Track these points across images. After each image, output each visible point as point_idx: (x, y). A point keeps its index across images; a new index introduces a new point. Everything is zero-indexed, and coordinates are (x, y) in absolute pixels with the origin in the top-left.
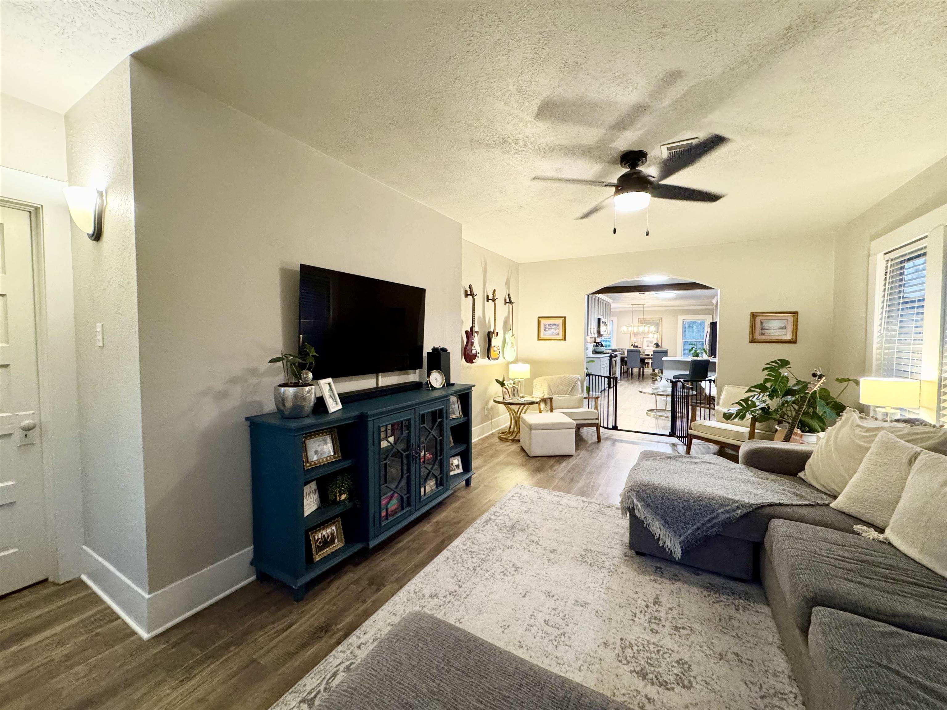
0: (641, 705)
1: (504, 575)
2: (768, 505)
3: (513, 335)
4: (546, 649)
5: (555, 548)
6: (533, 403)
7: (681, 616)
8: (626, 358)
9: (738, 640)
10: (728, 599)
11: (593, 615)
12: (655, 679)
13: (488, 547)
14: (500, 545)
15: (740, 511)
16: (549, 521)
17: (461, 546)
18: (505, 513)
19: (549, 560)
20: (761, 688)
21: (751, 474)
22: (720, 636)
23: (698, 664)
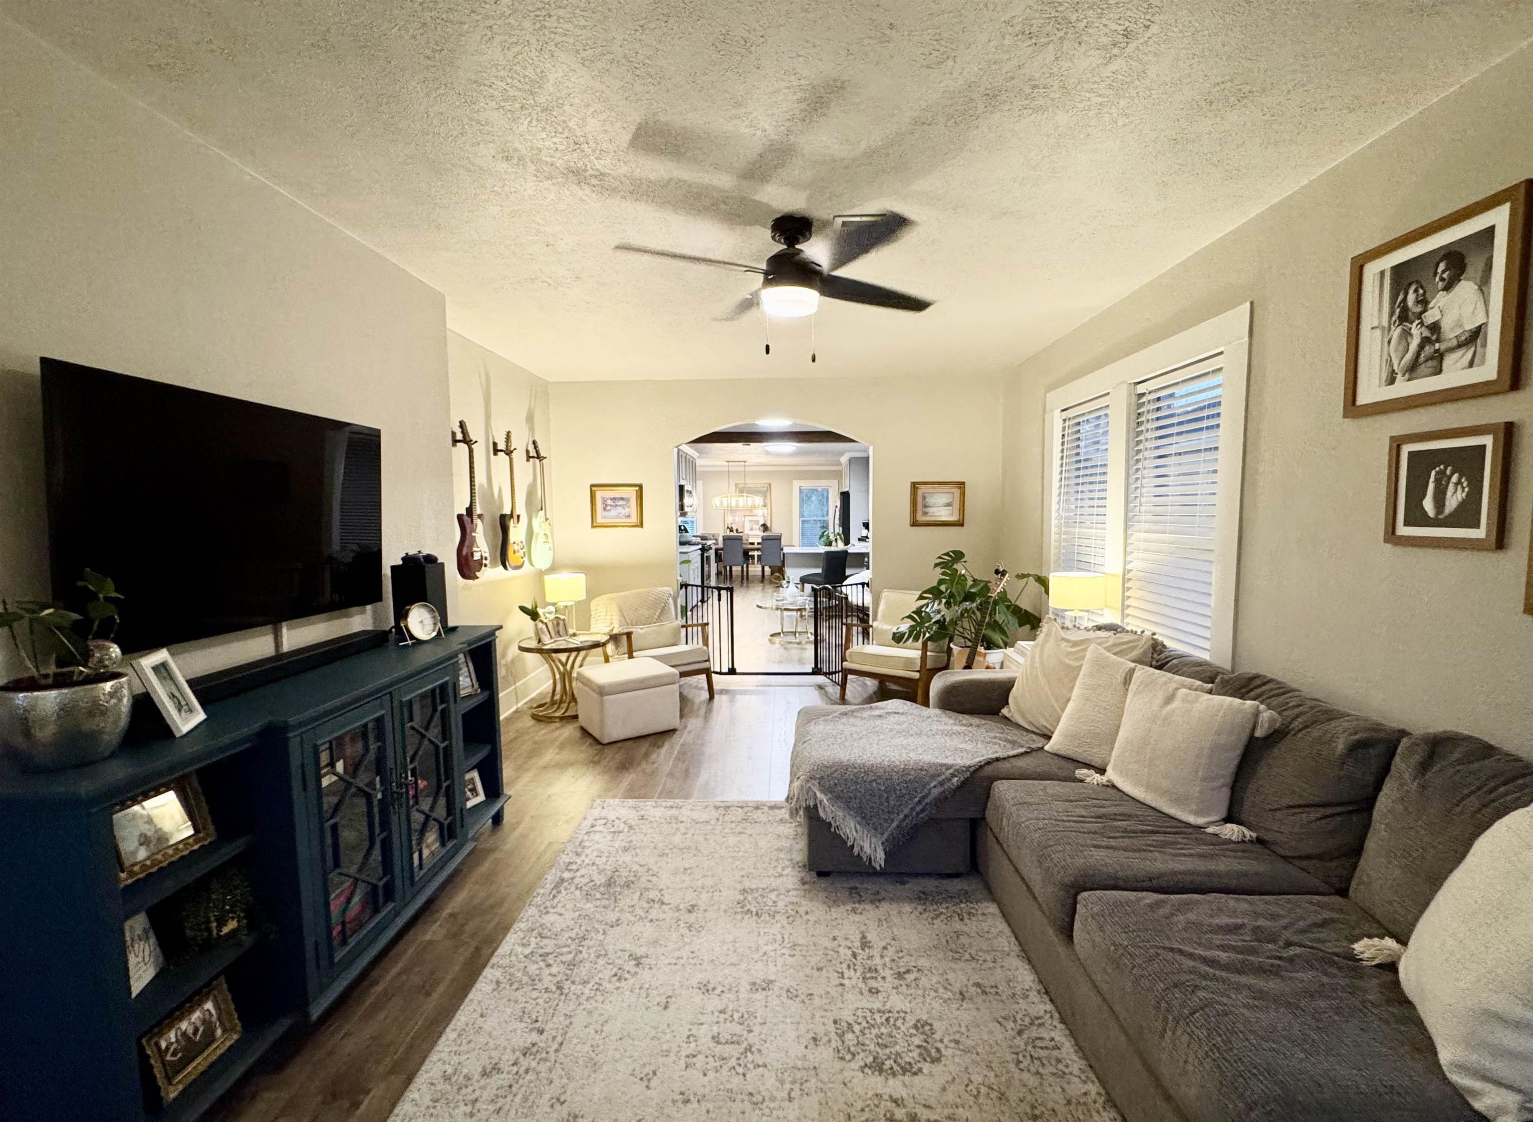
0: (888, 1116)
1: (619, 980)
2: (986, 764)
3: (547, 519)
4: (729, 1086)
5: (693, 902)
6: (596, 645)
7: (900, 955)
8: (722, 549)
9: (974, 964)
10: (947, 908)
11: (784, 999)
12: (896, 1067)
13: (574, 936)
14: (597, 926)
15: (955, 779)
16: (670, 856)
17: (519, 949)
18: (587, 861)
19: (690, 928)
20: (1015, 1021)
21: (952, 721)
22: (953, 965)
23: (940, 1018)
